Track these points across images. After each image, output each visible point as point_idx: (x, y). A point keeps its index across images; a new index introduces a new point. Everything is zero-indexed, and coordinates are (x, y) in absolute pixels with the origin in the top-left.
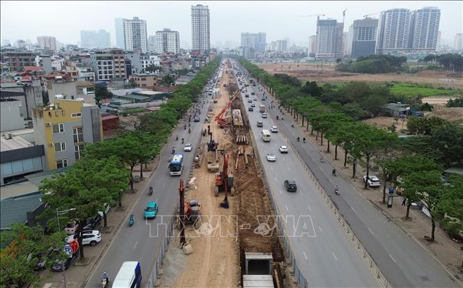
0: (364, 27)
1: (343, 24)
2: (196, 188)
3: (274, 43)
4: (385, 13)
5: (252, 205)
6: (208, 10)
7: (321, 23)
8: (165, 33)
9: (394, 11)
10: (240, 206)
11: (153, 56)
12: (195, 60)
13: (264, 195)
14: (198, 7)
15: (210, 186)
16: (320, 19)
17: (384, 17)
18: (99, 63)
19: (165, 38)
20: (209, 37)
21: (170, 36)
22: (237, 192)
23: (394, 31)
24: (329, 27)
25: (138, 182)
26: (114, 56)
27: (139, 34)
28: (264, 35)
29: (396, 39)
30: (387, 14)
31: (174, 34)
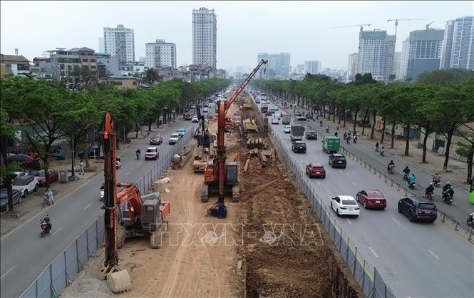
0: (424, 41)
1: (395, 37)
2: (168, 191)
3: (300, 67)
4: (453, 22)
5: (274, 212)
6: (215, 16)
7: (365, 36)
8: (157, 46)
9: (465, 20)
10: (250, 216)
11: (138, 67)
12: (195, 74)
13: (298, 203)
14: (201, 12)
15: (194, 189)
16: (364, 30)
17: (452, 28)
18: (62, 67)
19: (157, 52)
20: (215, 51)
21: (164, 49)
22: (245, 197)
23: (464, 47)
24: (376, 41)
25: (65, 182)
26: (82, 57)
27: (124, 47)
28: (288, 56)
29: (469, 58)
30: (456, 24)
31: (170, 47)
